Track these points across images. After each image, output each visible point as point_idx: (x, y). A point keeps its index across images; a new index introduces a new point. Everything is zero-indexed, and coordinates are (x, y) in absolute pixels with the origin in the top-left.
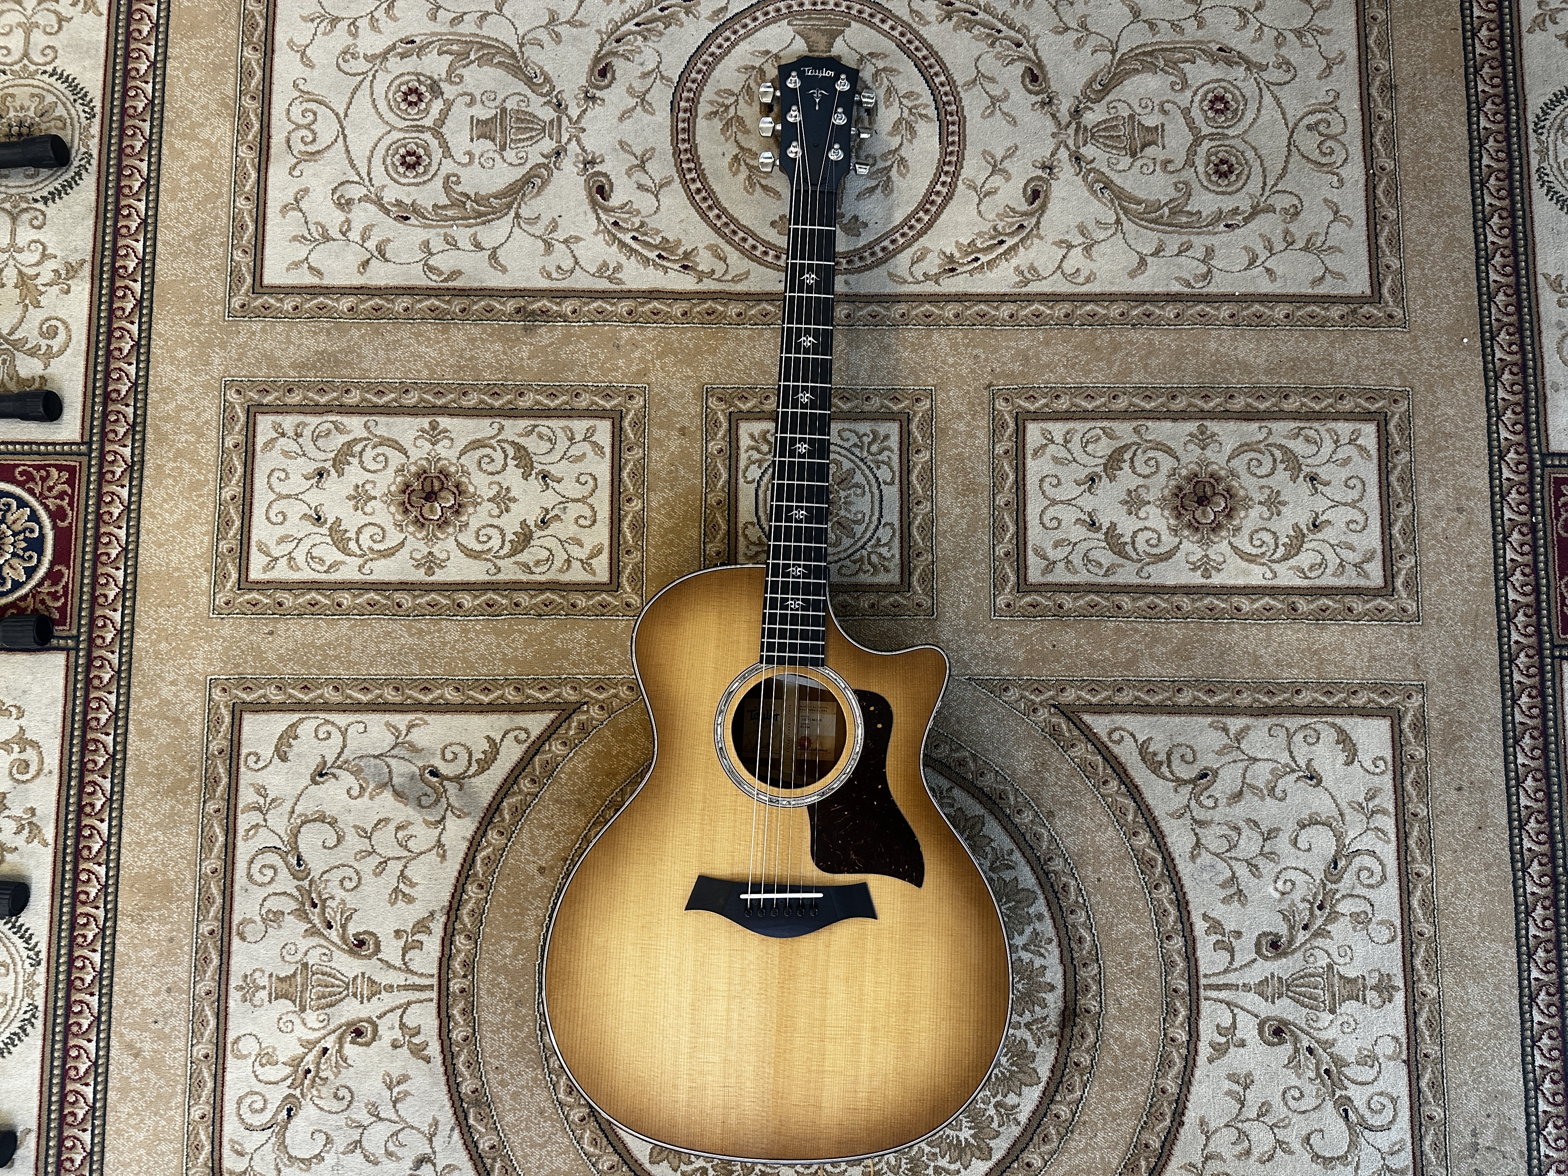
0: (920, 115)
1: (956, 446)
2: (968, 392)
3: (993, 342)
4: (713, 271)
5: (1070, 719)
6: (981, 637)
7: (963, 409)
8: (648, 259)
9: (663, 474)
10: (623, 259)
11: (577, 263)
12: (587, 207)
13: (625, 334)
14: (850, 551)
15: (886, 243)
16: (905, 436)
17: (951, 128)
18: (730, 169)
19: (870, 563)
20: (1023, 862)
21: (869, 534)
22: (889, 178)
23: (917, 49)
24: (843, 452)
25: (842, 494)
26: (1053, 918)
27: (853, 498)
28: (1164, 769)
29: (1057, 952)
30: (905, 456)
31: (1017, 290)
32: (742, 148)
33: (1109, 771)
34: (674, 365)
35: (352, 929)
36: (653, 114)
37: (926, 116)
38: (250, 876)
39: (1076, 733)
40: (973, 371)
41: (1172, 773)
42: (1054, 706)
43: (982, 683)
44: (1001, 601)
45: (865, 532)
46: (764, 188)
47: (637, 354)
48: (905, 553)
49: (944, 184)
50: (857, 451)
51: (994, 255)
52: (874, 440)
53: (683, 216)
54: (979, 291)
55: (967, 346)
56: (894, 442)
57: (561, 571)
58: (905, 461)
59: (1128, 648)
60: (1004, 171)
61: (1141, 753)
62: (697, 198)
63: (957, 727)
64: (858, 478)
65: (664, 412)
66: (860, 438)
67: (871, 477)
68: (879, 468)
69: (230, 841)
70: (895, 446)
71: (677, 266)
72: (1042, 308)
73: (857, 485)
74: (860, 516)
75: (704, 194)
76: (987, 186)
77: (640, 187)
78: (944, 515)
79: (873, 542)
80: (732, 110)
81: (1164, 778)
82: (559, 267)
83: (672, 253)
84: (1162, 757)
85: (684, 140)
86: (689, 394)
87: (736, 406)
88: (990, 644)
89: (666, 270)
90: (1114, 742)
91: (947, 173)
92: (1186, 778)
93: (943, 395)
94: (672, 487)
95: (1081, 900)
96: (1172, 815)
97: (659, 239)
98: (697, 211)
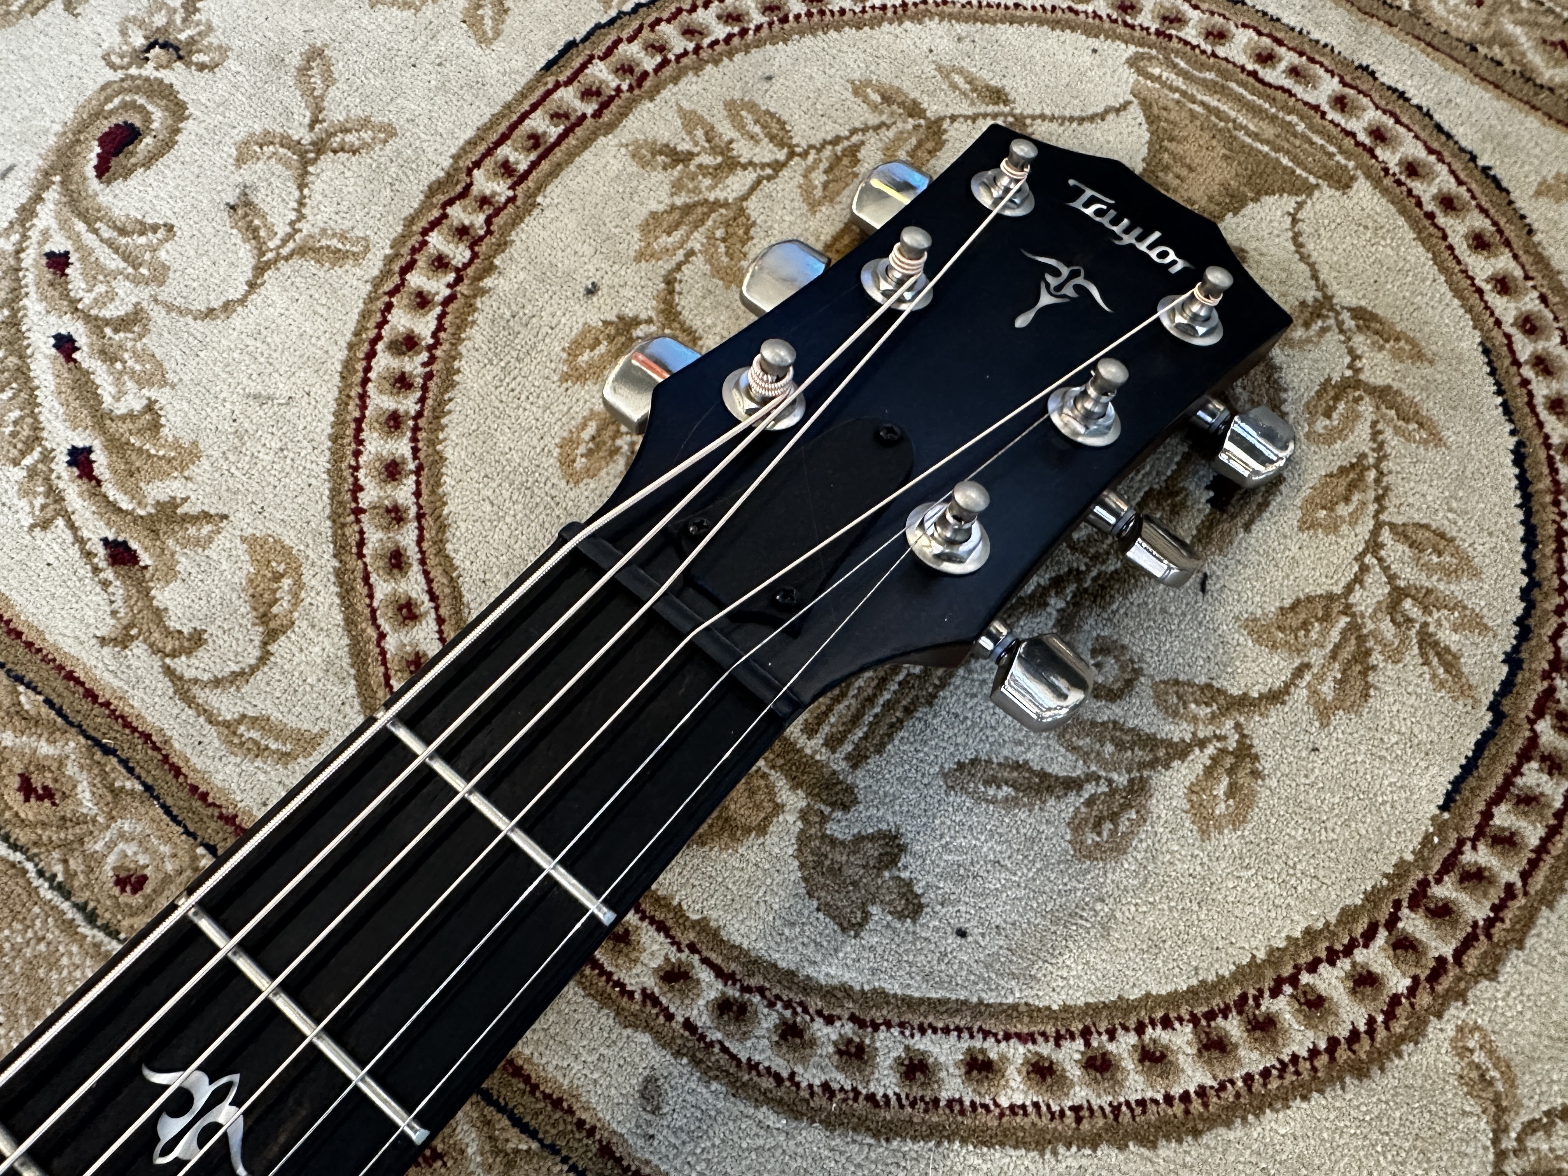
8: (33, 441)
17: (1532, 777)
18: (574, 349)
22: (1139, 790)
32: (668, 310)
37: (1449, 660)
49: (1365, 981)
62: (384, 361)
71: (96, 531)
75: (414, 365)
77: (242, 208)
80: (737, 183)
89: (53, 515)
97: (134, 402)
98: (342, 403)
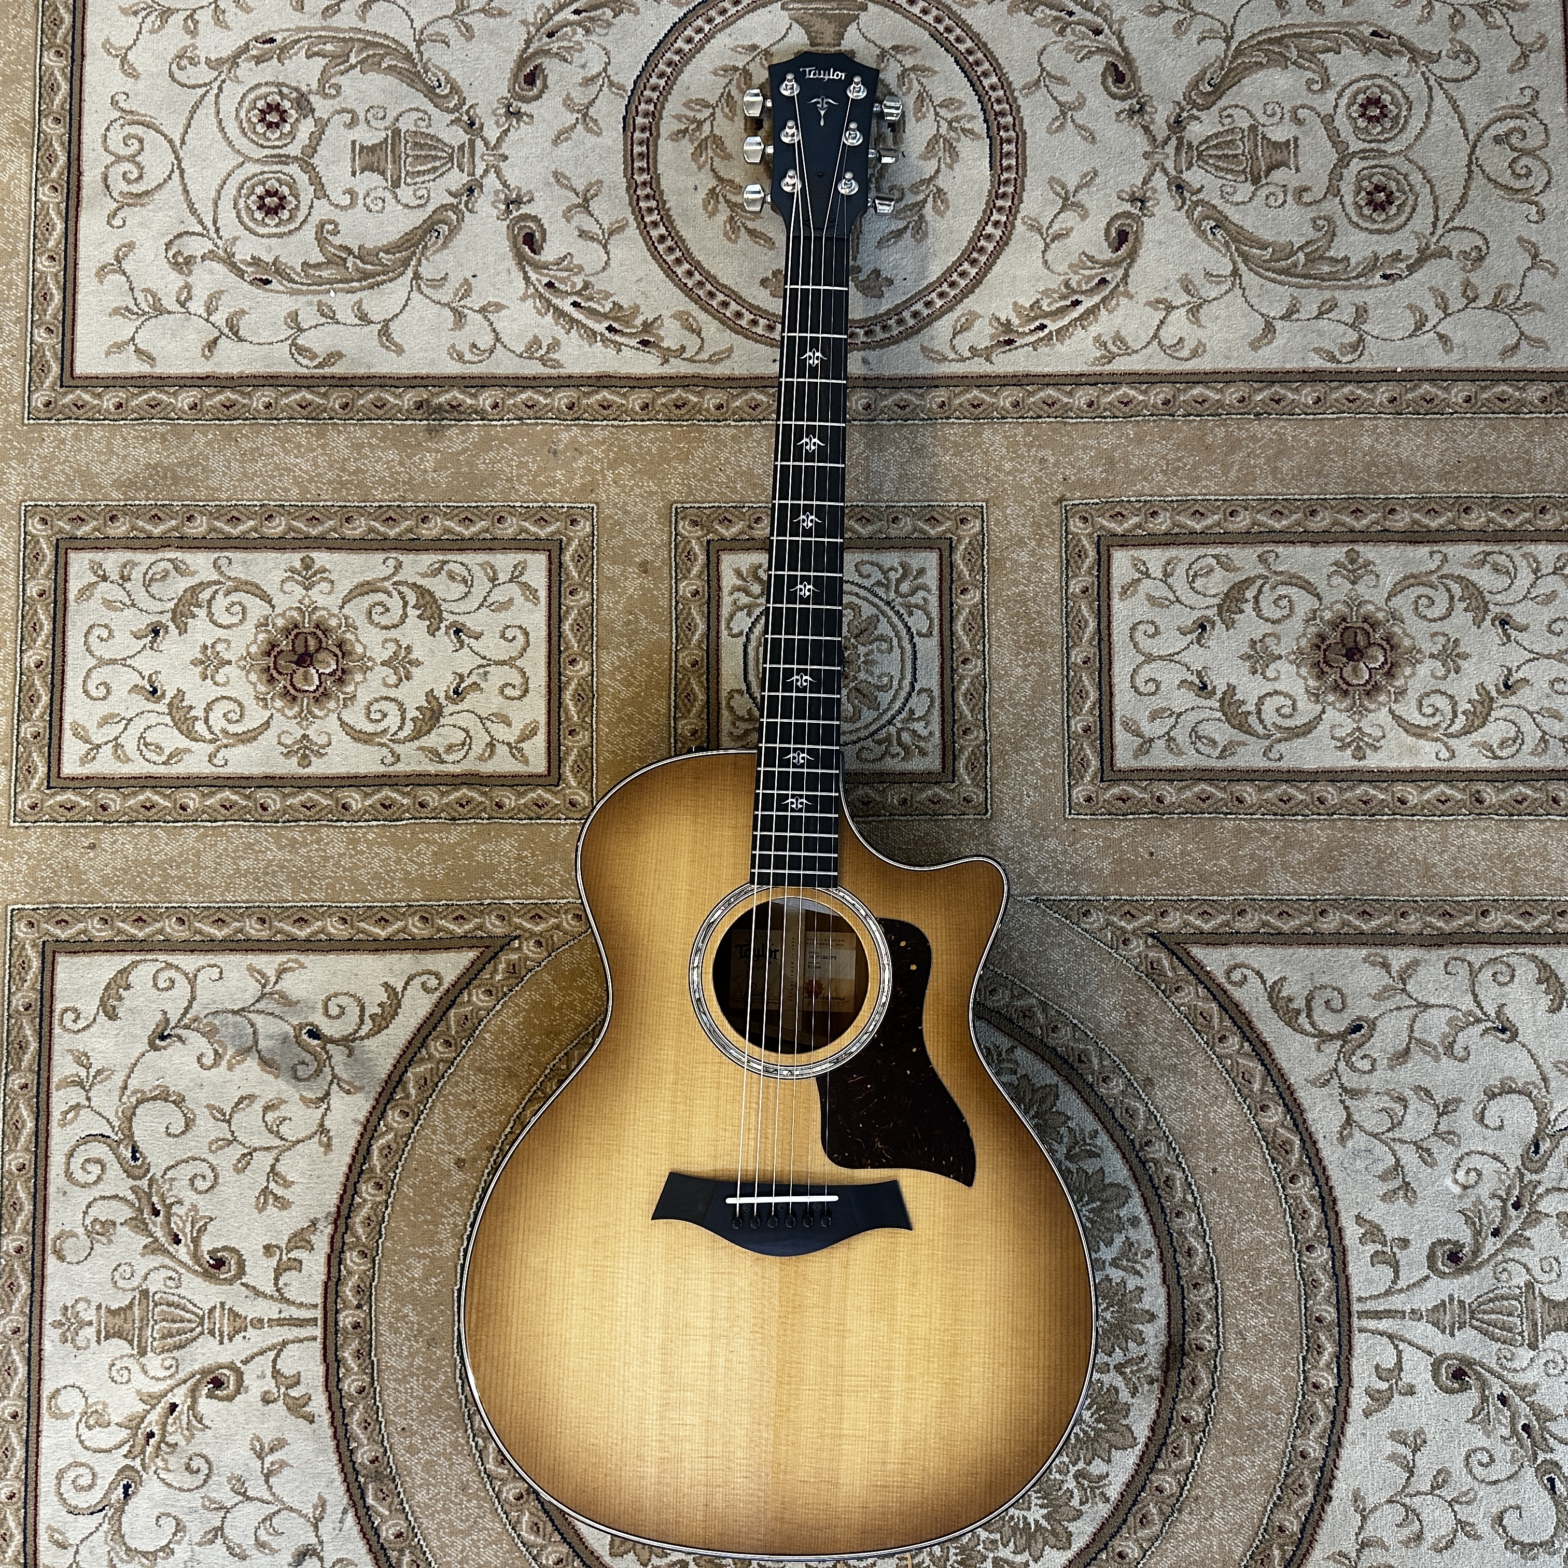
0: (963, 130)
1: (1016, 583)
2: (1032, 509)
3: (1065, 440)
4: (683, 348)
5: (1174, 953)
6: (1052, 843)
7: (1025, 532)
8: (594, 333)
9: (618, 626)
10: (560, 333)
11: (498, 339)
12: (511, 263)
13: (565, 436)
14: (874, 727)
15: (919, 306)
16: (947, 570)
17: (1006, 148)
18: (705, 208)
19: (900, 743)
20: (1111, 1147)
21: (898, 705)
22: (922, 217)
23: (958, 40)
24: (862, 592)
25: (862, 650)
26: (1152, 1223)
27: (876, 656)
28: (1303, 1019)
29: (1158, 1268)
30: (946, 597)
31: (1098, 369)
32: (720, 179)
33: (1228, 1023)
34: (632, 477)
35: (207, 1245)
36: (598, 135)
37: (971, 132)
38: (69, 1175)
39: (1183, 971)
40: (1038, 480)
41: (1313, 1024)
42: (1152, 935)
43: (1053, 905)
44: (1079, 794)
45: (893, 701)
46: (752, 233)
47: (581, 463)
48: (948, 729)
49: (996, 224)
50: (881, 592)
51: (1066, 321)
52: (904, 576)
53: (642, 274)
54: (1047, 370)
55: (1030, 446)
56: (931, 579)
57: (481, 758)
58: (946, 604)
59: (1252, 856)
60: (1079, 205)
61: (1270, 999)
62: (661, 248)
63: (1019, 965)
64: (884, 628)
65: (618, 542)
66: (885, 573)
67: (900, 626)
68: (911, 614)
69: (42, 1127)
70: (933, 584)
71: (633, 342)
72: (1132, 393)
73: (881, 638)
74: (885, 680)
75: (669, 243)
76: (1056, 227)
77: (583, 234)
78: (1001, 677)
79: (904, 715)
80: (706, 128)
81: (1303, 1032)
82: (474, 346)
83: (628, 324)
84: (1299, 1003)
85: (641, 170)
86: (652, 517)
87: (715, 532)
88: (1065, 852)
89: (618, 347)
90: (1234, 984)
91: (1000, 209)
92: (1333, 1031)
93: (998, 514)
94: (631, 642)
95: (1190, 1198)
96: (1313, 1083)
97: (608, 306)
98: (660, 266)
